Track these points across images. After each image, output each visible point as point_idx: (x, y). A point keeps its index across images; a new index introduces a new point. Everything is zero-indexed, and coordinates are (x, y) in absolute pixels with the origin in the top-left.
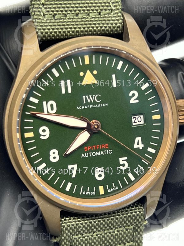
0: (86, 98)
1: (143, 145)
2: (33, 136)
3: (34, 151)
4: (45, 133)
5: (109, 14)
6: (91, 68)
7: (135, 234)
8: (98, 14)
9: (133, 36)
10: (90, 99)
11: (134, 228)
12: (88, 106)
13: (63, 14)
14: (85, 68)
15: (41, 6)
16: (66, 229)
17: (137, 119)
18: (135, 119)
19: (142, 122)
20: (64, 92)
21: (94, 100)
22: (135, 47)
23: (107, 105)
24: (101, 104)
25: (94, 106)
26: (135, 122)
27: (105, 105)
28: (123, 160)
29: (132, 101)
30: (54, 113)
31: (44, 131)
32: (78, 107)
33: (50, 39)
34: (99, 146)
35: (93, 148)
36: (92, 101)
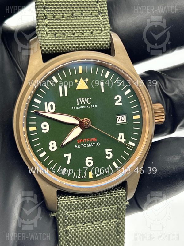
0: (79, 100)
1: (125, 139)
2: (36, 130)
3: (36, 142)
4: (46, 127)
5: (99, 33)
6: (84, 76)
7: (118, 212)
8: (91, 33)
9: (118, 52)
10: (83, 101)
11: (117, 207)
12: (81, 107)
13: (62, 33)
14: (79, 77)
15: (45, 27)
16: (62, 206)
17: (120, 118)
18: (119, 118)
19: (125, 121)
20: (61, 95)
21: (86, 102)
24: (91, 106)
25: (85, 107)
26: (119, 120)
27: (95, 106)
28: (108, 151)
29: (117, 104)
30: (53, 112)
31: (45, 126)
32: (72, 108)
33: (52, 52)
34: (90, 139)
35: (85, 140)
36: (84, 103)
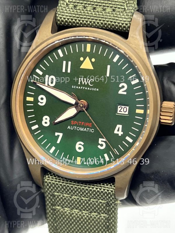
1: (122, 133)
2: (33, 101)
3: (31, 113)
4: (43, 101)
6: (91, 55)
7: (108, 208)
8: (112, 10)
9: (132, 35)
11: (107, 203)
12: (82, 87)
13: (83, 6)
14: (85, 55)
16: (48, 185)
17: (123, 109)
18: (121, 108)
19: (127, 113)
20: (64, 71)
22: (131, 45)
23: (97, 90)
24: (93, 88)
25: (86, 88)
26: (121, 111)
27: (96, 90)
28: (102, 141)
29: (120, 92)
30: (52, 87)
31: (42, 99)
32: (73, 86)
33: (68, 24)
34: (84, 123)
35: (79, 123)
